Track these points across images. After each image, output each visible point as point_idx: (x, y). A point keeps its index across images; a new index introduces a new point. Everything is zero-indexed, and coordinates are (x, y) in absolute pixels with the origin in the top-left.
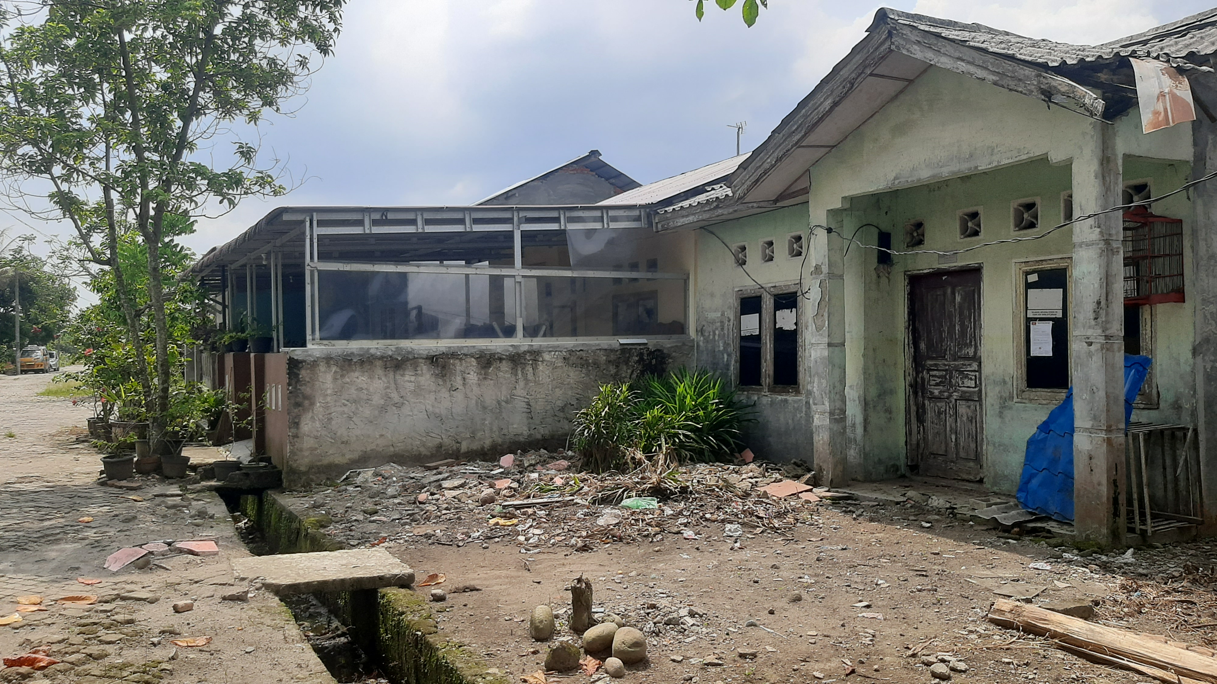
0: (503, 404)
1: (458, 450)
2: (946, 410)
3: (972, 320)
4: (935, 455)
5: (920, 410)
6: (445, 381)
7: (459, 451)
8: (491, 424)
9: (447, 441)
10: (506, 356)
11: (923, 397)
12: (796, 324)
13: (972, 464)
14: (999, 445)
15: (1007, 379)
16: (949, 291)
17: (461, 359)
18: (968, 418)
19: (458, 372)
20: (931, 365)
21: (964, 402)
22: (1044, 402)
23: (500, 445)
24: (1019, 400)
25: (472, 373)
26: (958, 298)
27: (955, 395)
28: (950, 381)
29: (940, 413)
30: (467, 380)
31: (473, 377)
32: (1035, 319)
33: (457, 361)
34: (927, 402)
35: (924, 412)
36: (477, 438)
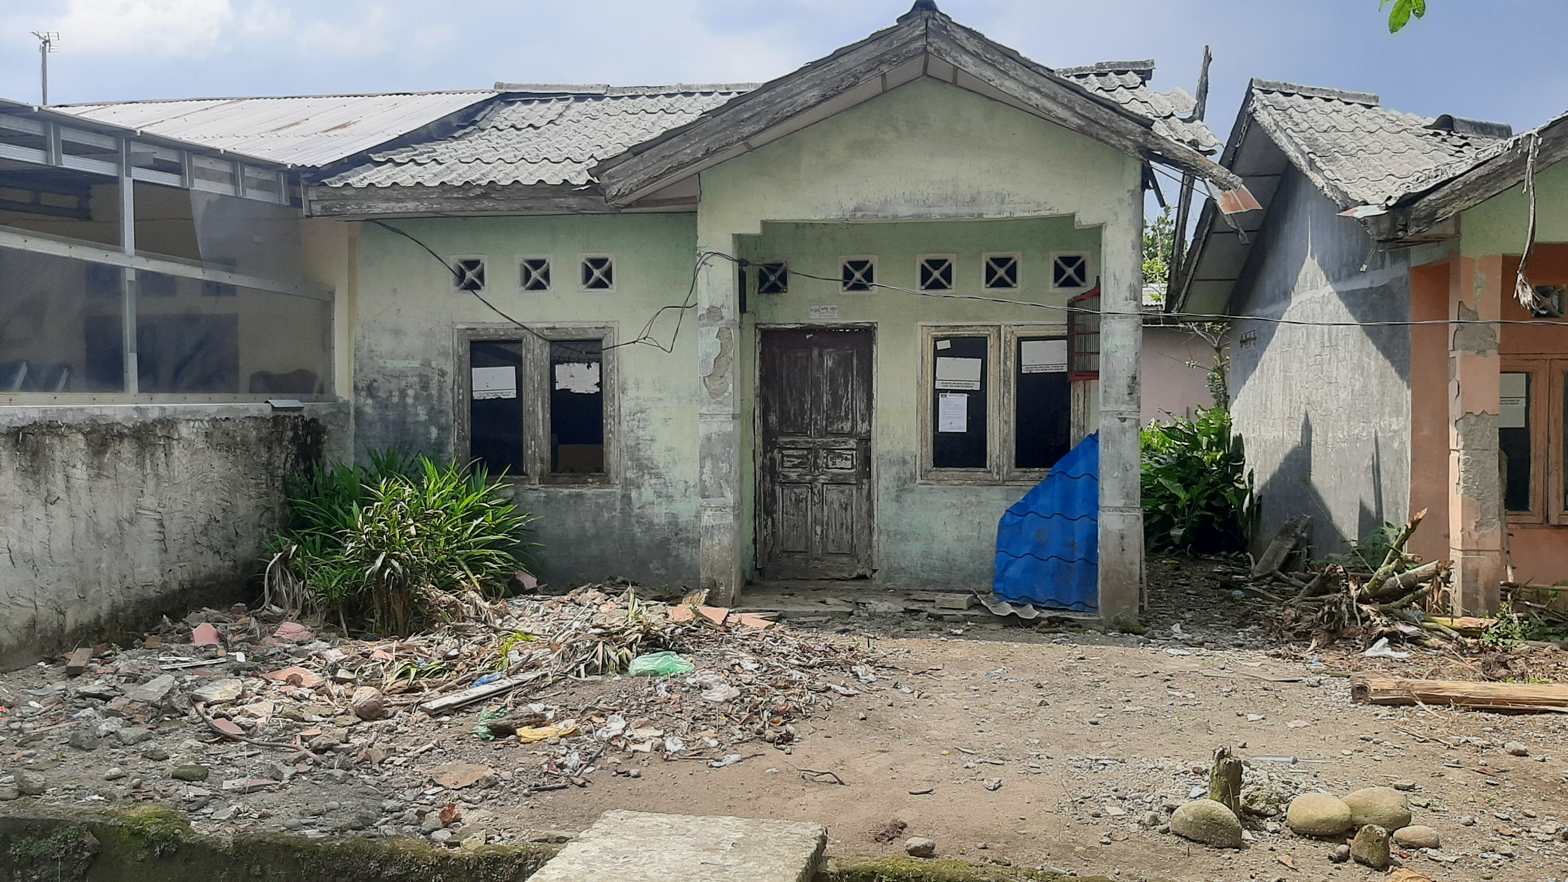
0: (126, 525)
1: (61, 628)
2: (807, 497)
3: (850, 389)
4: (790, 553)
5: (768, 499)
6: (37, 483)
7: (63, 631)
8: (109, 568)
9: (46, 613)
10: (130, 429)
11: (773, 482)
12: (599, 385)
13: (845, 560)
14: (895, 535)
15: (908, 458)
16: (816, 352)
17: (62, 436)
18: (841, 505)
19: (58, 463)
20: (786, 443)
21: (834, 487)
22: (956, 482)
23: (123, 610)
24: (924, 481)
25: (79, 465)
26: (829, 362)
27: (822, 478)
28: (815, 462)
29: (798, 501)
30: (72, 481)
31: (80, 473)
32: (946, 391)
33: (56, 441)
34: (778, 489)
35: (774, 500)
36: (89, 601)
